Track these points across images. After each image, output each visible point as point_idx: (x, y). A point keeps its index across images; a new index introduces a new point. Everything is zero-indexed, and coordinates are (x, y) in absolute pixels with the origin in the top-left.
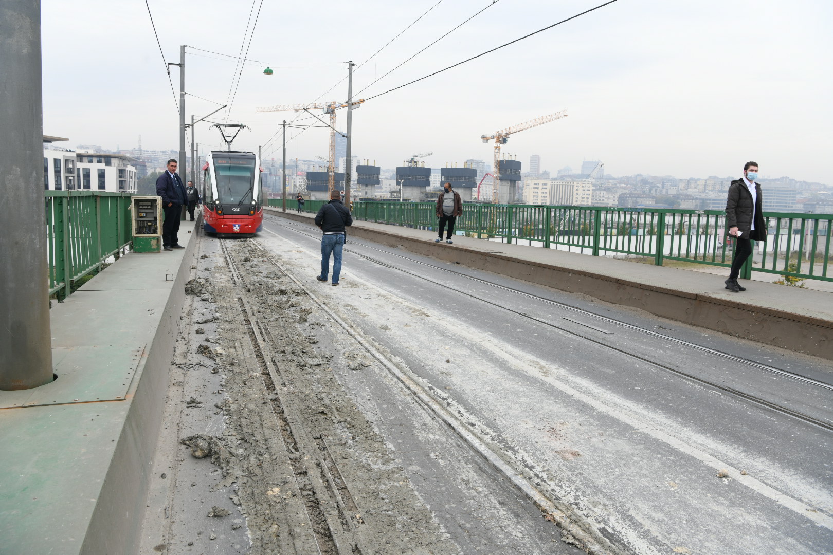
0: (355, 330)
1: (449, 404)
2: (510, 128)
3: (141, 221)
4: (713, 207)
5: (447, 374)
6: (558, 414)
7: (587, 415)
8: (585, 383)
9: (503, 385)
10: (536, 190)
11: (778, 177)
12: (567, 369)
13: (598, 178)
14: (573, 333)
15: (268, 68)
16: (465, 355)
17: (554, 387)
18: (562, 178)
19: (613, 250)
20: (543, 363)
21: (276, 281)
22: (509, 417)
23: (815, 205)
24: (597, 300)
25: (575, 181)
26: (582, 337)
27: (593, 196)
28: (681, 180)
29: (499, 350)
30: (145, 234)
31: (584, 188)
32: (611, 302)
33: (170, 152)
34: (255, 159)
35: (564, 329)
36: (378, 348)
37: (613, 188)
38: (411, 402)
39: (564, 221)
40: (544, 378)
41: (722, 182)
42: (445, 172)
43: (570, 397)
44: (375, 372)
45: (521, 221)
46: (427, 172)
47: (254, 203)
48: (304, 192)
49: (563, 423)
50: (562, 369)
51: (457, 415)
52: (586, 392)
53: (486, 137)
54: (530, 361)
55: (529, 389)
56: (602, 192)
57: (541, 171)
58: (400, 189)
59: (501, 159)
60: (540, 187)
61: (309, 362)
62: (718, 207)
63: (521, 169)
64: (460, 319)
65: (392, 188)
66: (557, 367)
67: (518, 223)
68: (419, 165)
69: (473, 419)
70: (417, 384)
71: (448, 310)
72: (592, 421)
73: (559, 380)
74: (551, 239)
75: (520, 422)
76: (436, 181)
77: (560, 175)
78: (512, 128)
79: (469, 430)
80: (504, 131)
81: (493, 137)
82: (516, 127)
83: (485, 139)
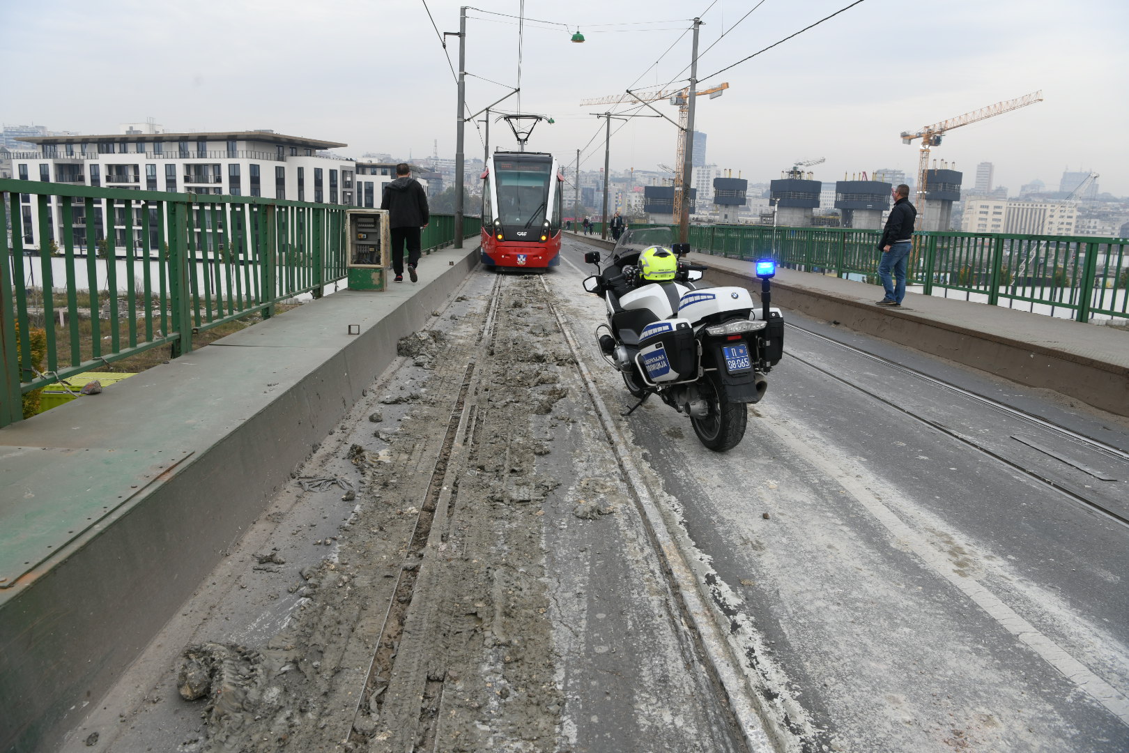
0: (621, 435)
1: (735, 627)
2: (946, 121)
3: (359, 245)
5: (754, 547)
6: (978, 687)
7: (1049, 700)
8: (1051, 603)
9: (866, 586)
10: (983, 216)
12: (1009, 560)
13: (1087, 199)
14: (1031, 474)
15: (578, 32)
16: (805, 504)
17: (977, 605)
18: (1027, 198)
19: (1106, 312)
20: (961, 539)
21: (541, 339)
22: (859, 682)
24: (1082, 404)
25: (1049, 202)
26: (1049, 483)
27: (1077, 227)
29: (871, 499)
30: (364, 263)
31: (1063, 214)
32: (1109, 412)
33: (472, 162)
34: (552, 162)
35: (1012, 461)
36: (646, 474)
37: (1113, 214)
38: (656, 612)
39: (1027, 263)
40: (955, 579)
42: (842, 187)
43: (1010, 638)
44: (617, 529)
45: (956, 262)
46: (815, 187)
47: (546, 224)
48: (642, 215)
49: (988, 720)
50: (1000, 558)
51: (744, 661)
52: (1052, 631)
53: (908, 136)
54: (933, 531)
55: (920, 604)
56: (1093, 221)
57: (994, 188)
58: (774, 212)
59: (930, 167)
60: (991, 210)
61: (511, 493)
63: (960, 183)
64: (813, 426)
65: (764, 209)
66: (989, 553)
67: (950, 264)
68: (805, 177)
69: (776, 679)
70: (688, 564)
71: (798, 406)
72: (1061, 723)
73: (989, 588)
74: (1002, 290)
75: (884, 701)
76: (828, 200)
77: (1024, 193)
78: (950, 122)
79: (757, 707)
80: (938, 126)
81: (919, 136)
82: (957, 119)
83: (907, 137)
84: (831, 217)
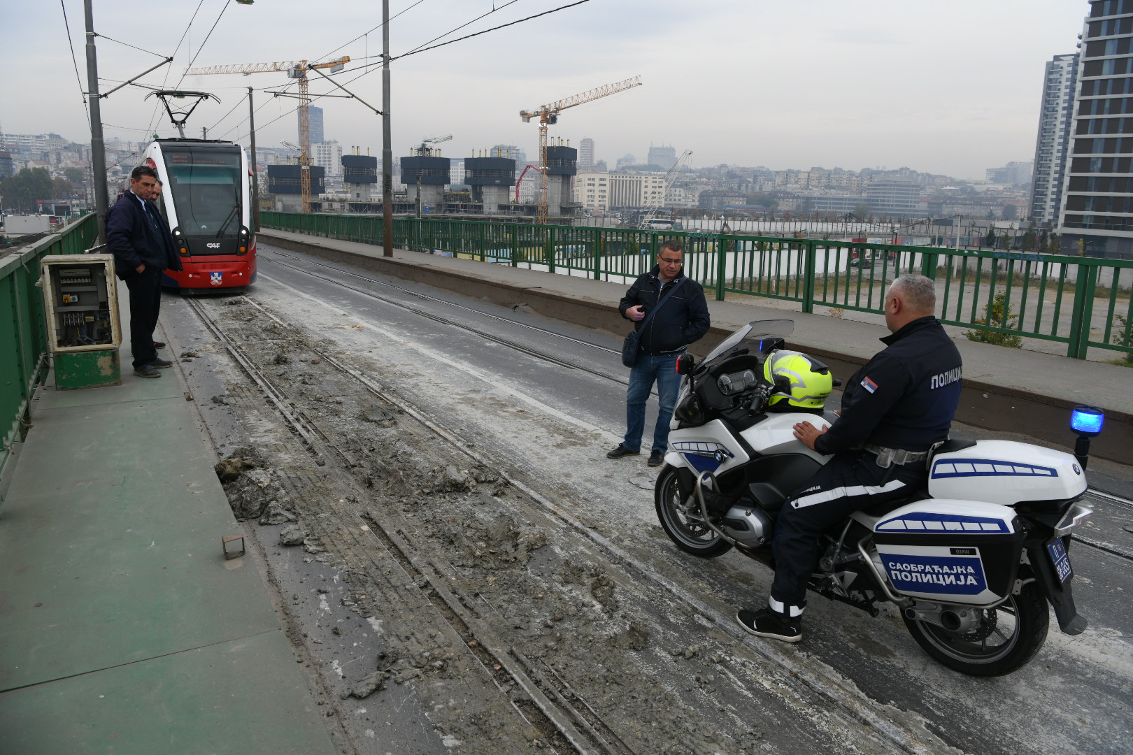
2: (560, 101)
3: (67, 313)
4: (819, 207)
10: (591, 188)
11: (897, 168)
13: (671, 171)
18: (624, 170)
23: (942, 204)
25: (641, 174)
27: (666, 195)
28: (778, 172)
30: (80, 344)
31: (655, 185)
34: (240, 153)
37: (693, 183)
41: (829, 175)
42: (470, 163)
46: (445, 164)
47: (244, 232)
56: (678, 190)
57: (595, 162)
59: (549, 145)
60: (597, 182)
62: (825, 208)
63: (576, 159)
65: (395, 187)
68: (433, 154)
76: (458, 175)
77: (621, 166)
78: (564, 101)
80: (553, 105)
81: (537, 114)
82: (569, 100)
83: (525, 116)
84: (462, 193)
